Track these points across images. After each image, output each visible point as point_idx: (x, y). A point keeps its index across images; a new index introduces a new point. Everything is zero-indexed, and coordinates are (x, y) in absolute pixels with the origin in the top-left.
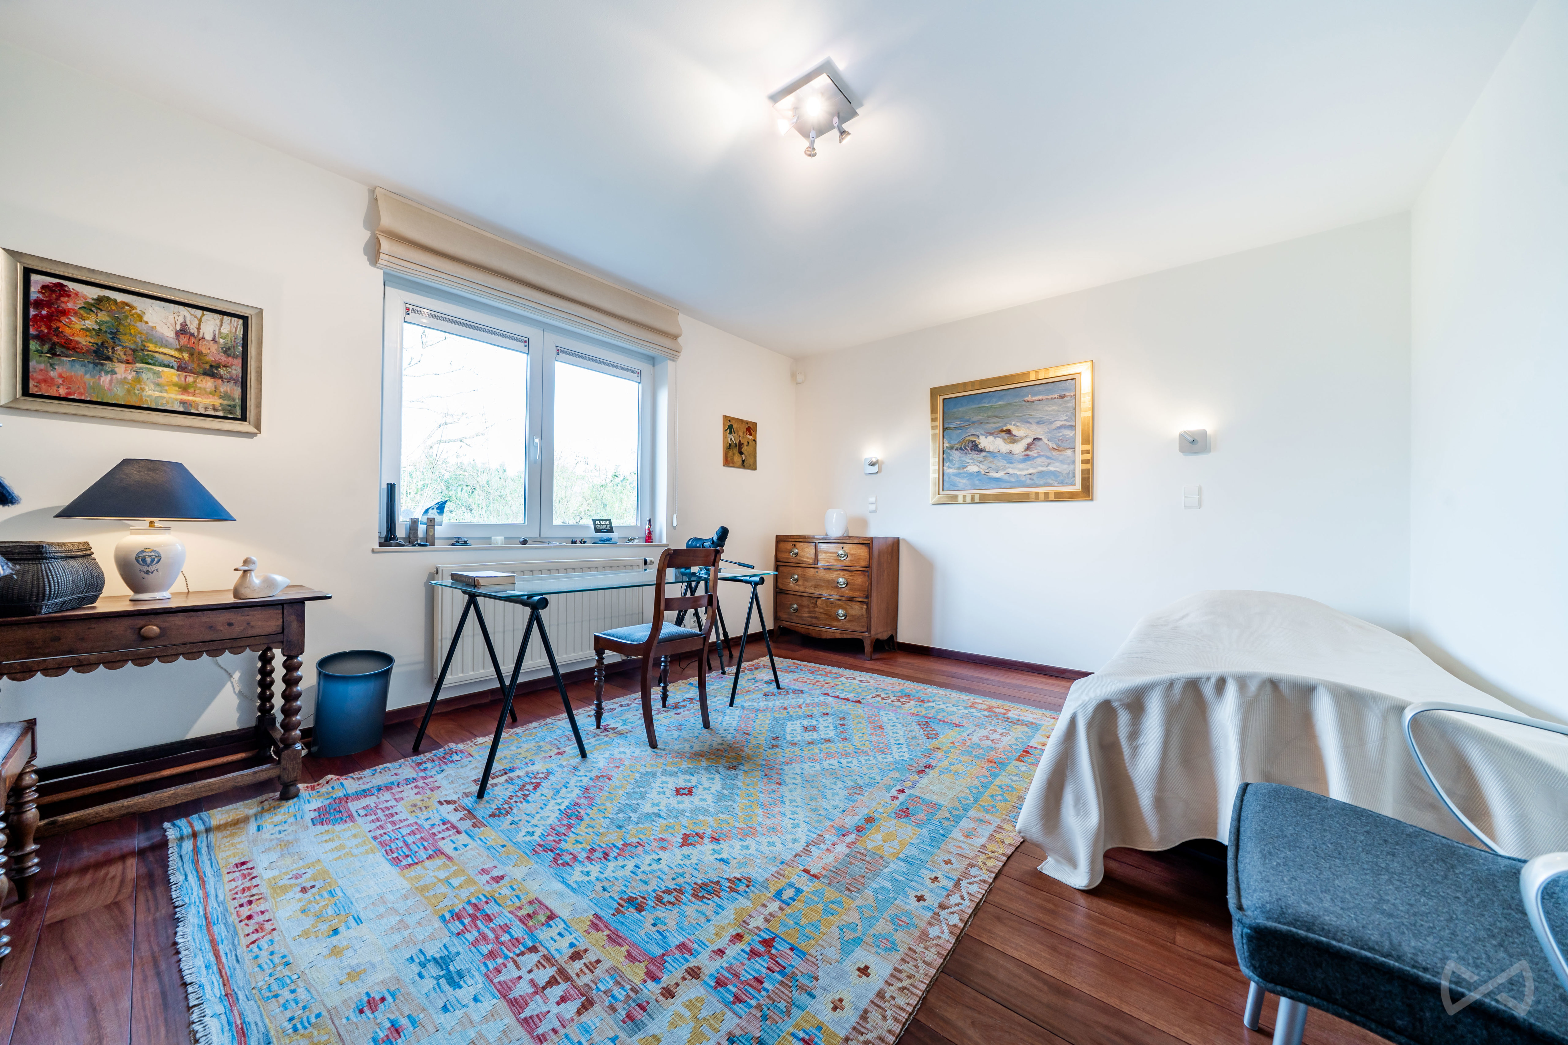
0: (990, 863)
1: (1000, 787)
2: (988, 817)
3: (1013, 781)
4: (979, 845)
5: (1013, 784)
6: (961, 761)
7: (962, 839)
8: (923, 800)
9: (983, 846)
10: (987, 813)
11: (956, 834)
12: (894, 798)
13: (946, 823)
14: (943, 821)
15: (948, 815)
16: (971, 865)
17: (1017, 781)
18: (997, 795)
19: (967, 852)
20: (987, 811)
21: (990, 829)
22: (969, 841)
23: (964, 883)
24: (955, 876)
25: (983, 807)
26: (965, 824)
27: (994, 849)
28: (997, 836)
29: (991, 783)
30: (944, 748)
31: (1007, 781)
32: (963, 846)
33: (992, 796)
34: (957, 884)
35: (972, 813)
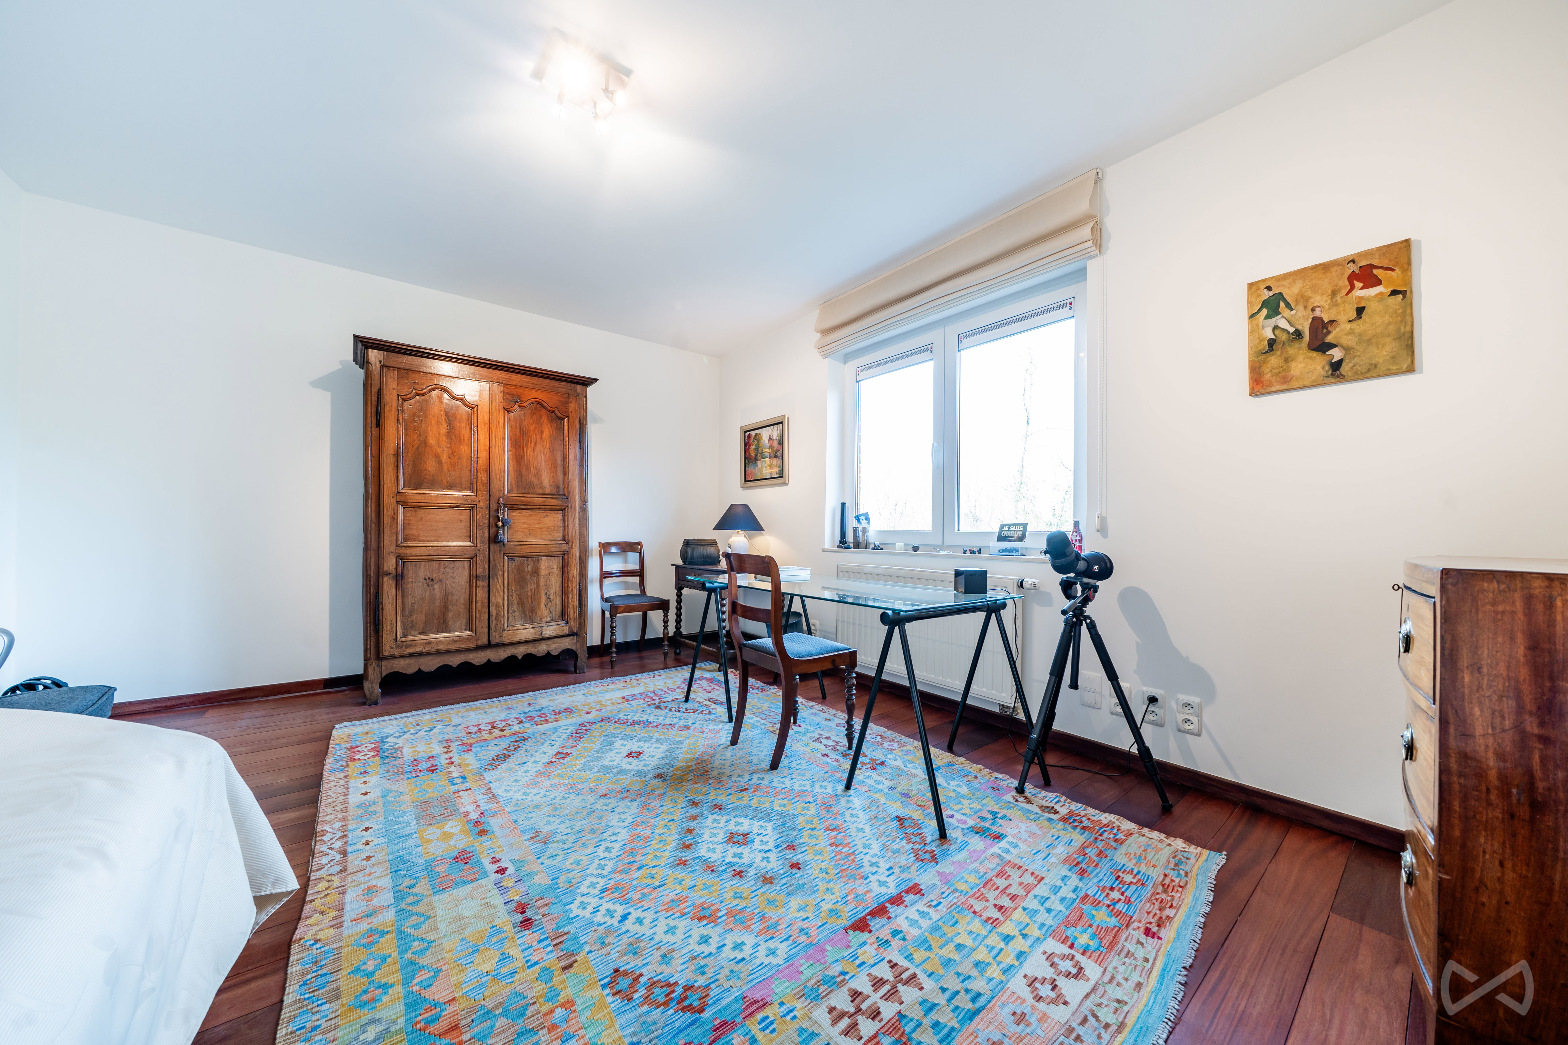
0: (322, 885)
1: (385, 987)
2: (364, 926)
3: (373, 1021)
4: (349, 891)
5: (366, 1015)
6: (496, 978)
7: (373, 883)
8: (465, 883)
9: (344, 893)
10: (371, 930)
11: (386, 882)
12: (495, 861)
13: (407, 882)
14: (413, 882)
15: (414, 890)
16: (344, 870)
17: (364, 1028)
18: (378, 968)
19: (358, 877)
20: (371, 933)
21: (350, 912)
22: (366, 886)
23: (338, 857)
24: (350, 857)
25: (384, 933)
26: (387, 898)
27: (328, 898)
28: (334, 913)
29: (407, 981)
30: (558, 978)
31: (385, 1013)
32: (367, 878)
33: (384, 960)
34: (344, 853)
35: (390, 915)
